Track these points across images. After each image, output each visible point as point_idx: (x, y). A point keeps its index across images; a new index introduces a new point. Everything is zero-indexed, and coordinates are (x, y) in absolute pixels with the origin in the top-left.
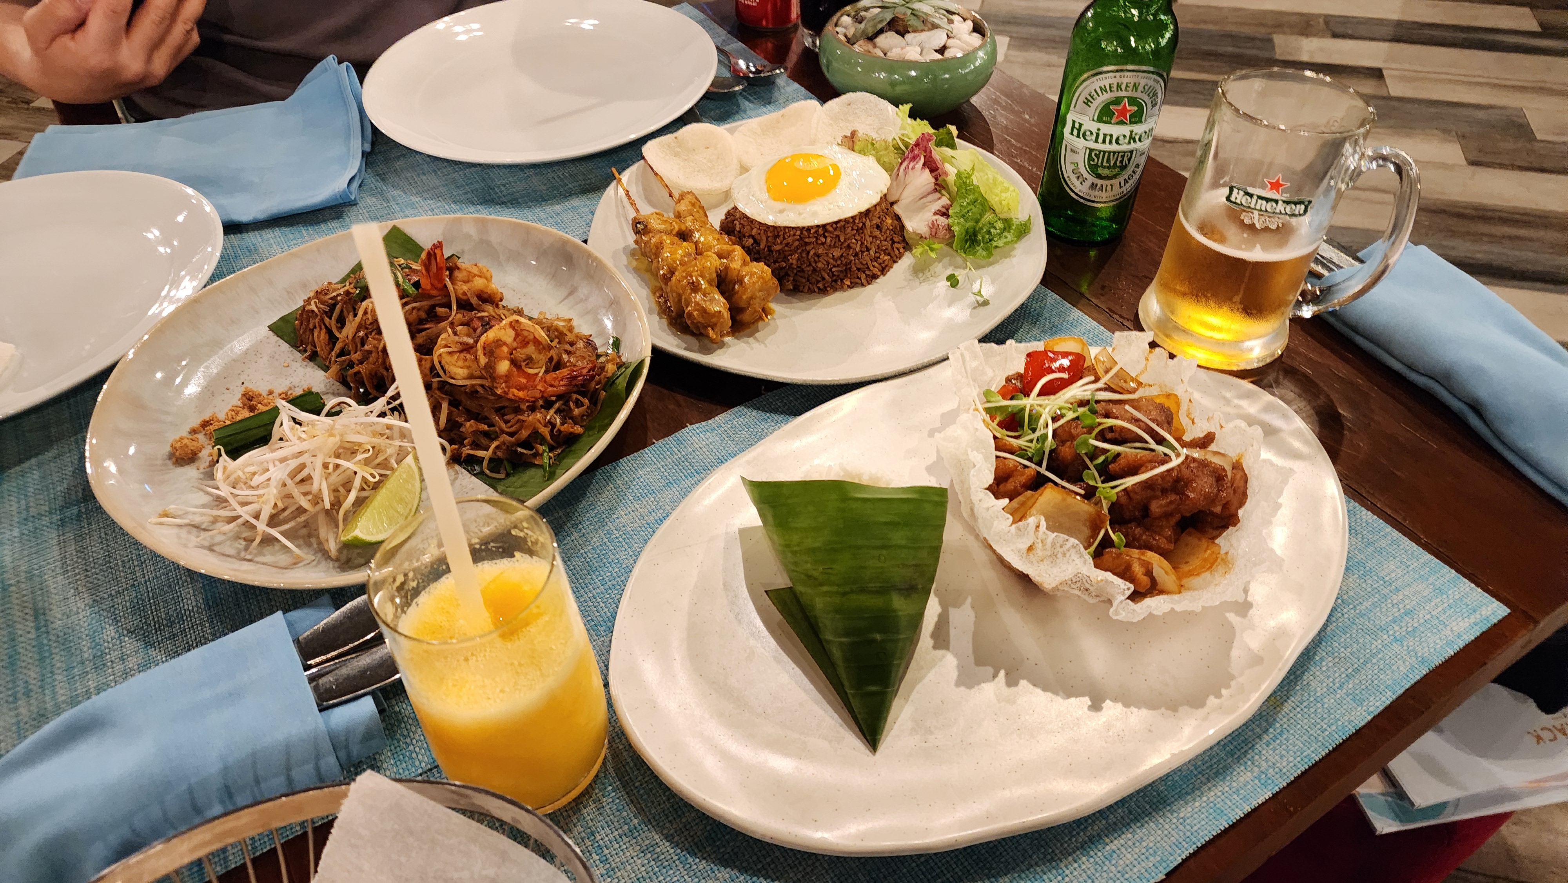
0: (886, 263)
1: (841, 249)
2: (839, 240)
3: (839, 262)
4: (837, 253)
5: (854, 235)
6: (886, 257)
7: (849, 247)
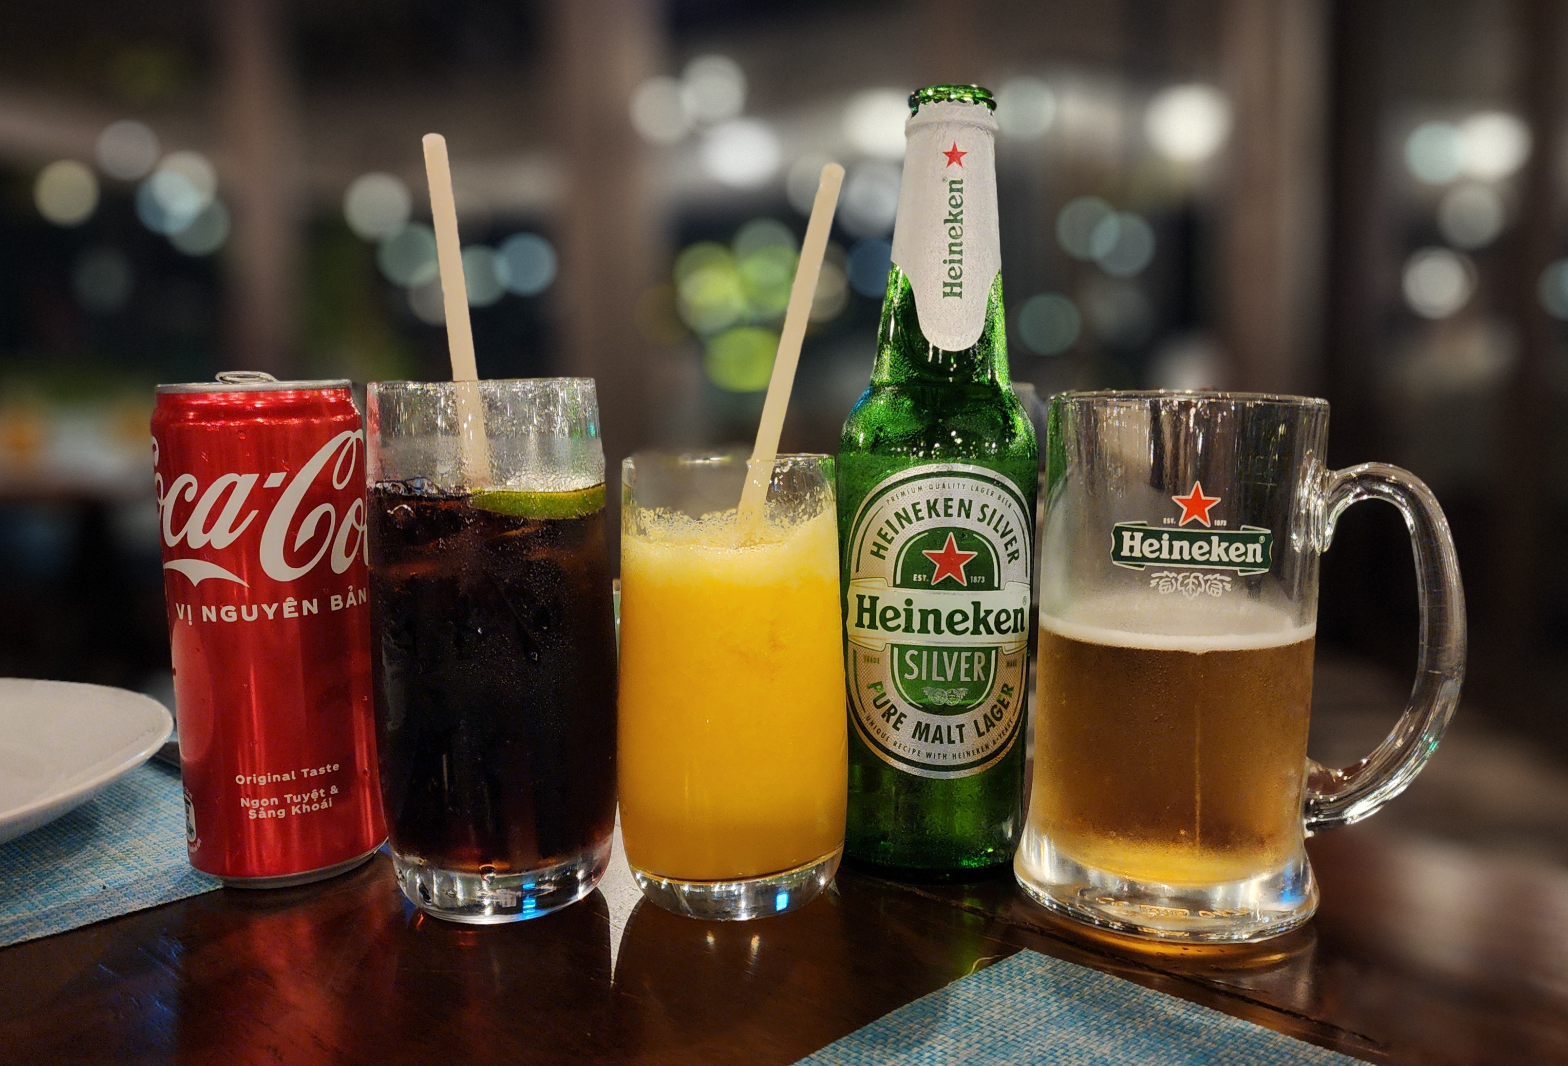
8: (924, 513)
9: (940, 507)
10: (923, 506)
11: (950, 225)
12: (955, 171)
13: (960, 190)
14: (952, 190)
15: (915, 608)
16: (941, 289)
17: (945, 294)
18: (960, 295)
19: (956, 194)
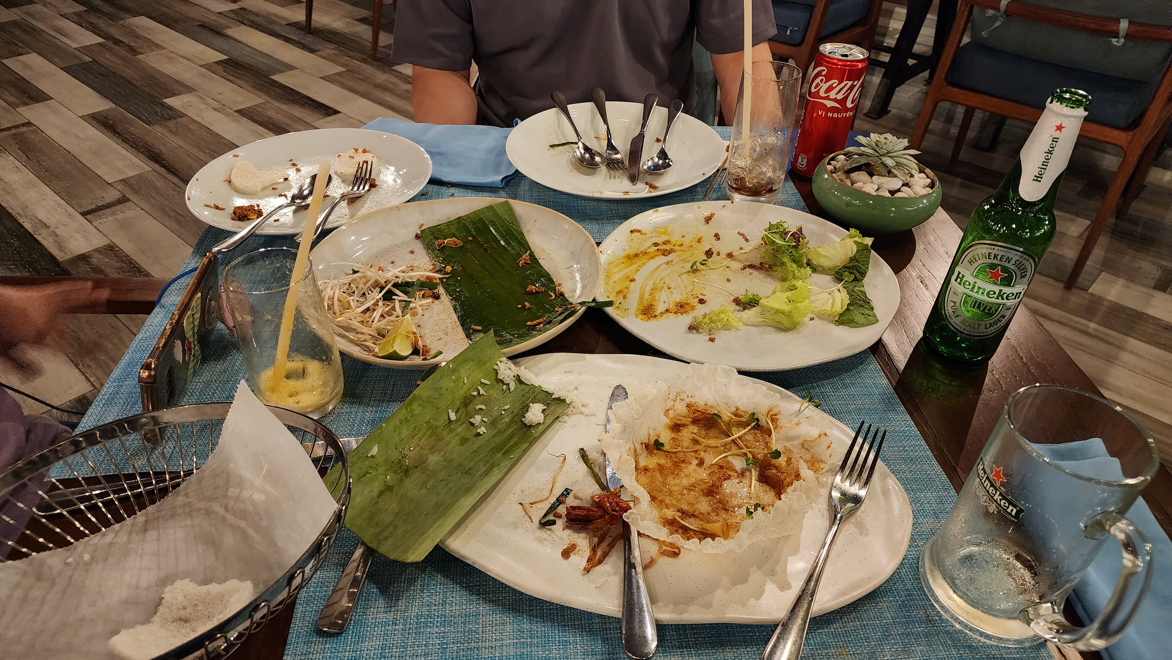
8: (992, 257)
9: (999, 257)
10: (993, 255)
11: (1047, 154)
12: (1057, 134)
13: (1057, 142)
14: (1053, 141)
15: (977, 285)
16: (1033, 177)
17: (1034, 180)
18: (1040, 181)
19: (1054, 143)
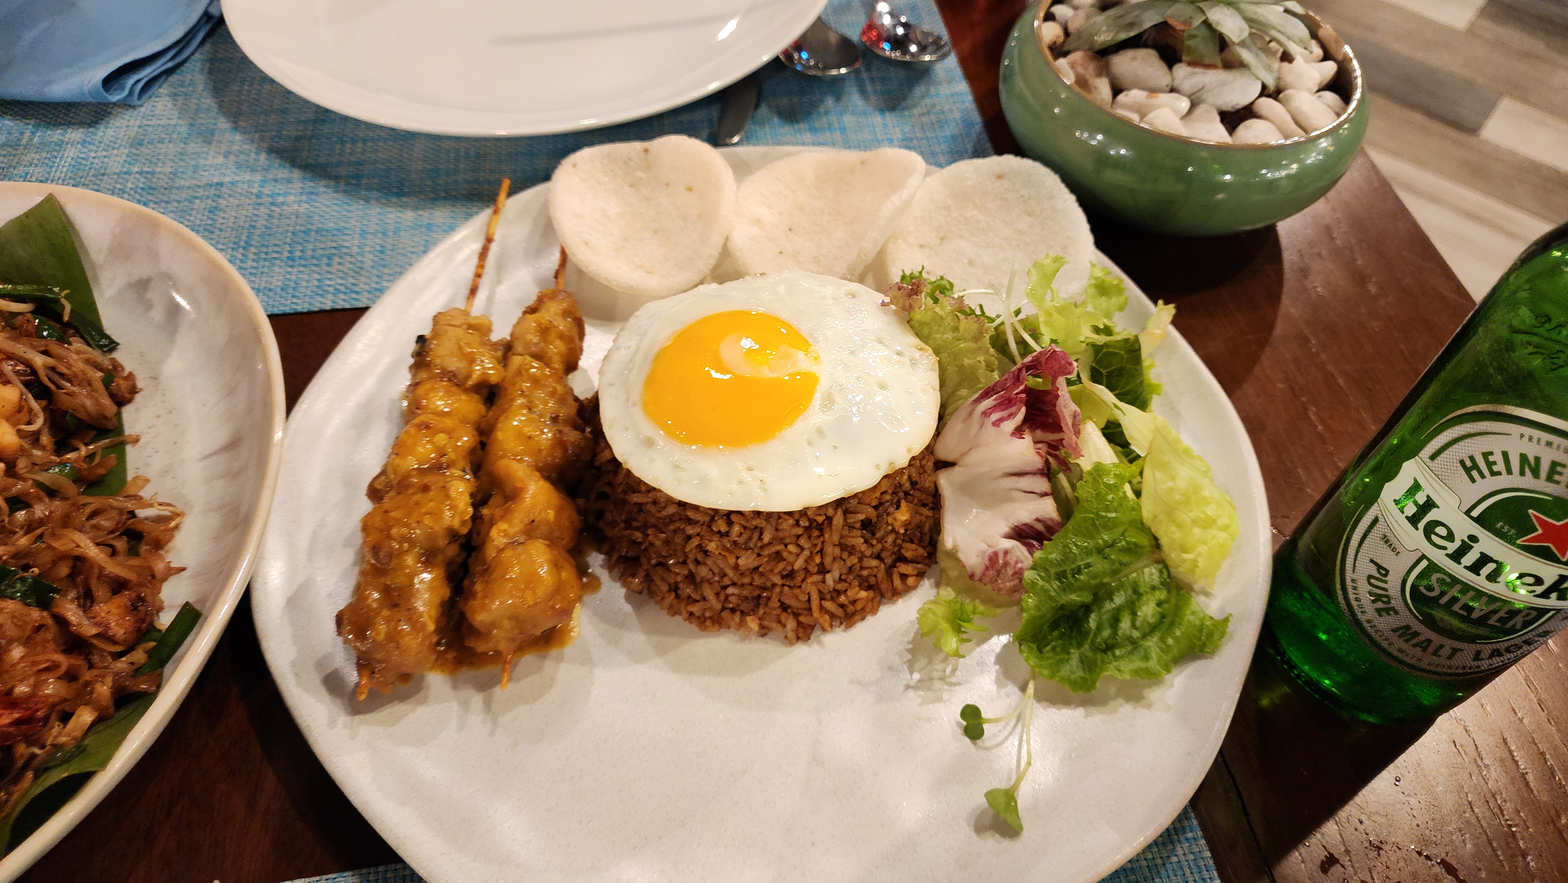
0: (859, 606)
1: (759, 555)
2: (760, 538)
3: (746, 580)
4: (746, 561)
5: (798, 537)
6: (863, 594)
7: (778, 557)
